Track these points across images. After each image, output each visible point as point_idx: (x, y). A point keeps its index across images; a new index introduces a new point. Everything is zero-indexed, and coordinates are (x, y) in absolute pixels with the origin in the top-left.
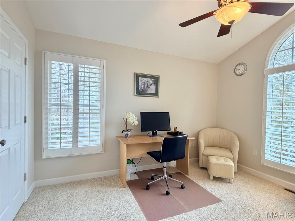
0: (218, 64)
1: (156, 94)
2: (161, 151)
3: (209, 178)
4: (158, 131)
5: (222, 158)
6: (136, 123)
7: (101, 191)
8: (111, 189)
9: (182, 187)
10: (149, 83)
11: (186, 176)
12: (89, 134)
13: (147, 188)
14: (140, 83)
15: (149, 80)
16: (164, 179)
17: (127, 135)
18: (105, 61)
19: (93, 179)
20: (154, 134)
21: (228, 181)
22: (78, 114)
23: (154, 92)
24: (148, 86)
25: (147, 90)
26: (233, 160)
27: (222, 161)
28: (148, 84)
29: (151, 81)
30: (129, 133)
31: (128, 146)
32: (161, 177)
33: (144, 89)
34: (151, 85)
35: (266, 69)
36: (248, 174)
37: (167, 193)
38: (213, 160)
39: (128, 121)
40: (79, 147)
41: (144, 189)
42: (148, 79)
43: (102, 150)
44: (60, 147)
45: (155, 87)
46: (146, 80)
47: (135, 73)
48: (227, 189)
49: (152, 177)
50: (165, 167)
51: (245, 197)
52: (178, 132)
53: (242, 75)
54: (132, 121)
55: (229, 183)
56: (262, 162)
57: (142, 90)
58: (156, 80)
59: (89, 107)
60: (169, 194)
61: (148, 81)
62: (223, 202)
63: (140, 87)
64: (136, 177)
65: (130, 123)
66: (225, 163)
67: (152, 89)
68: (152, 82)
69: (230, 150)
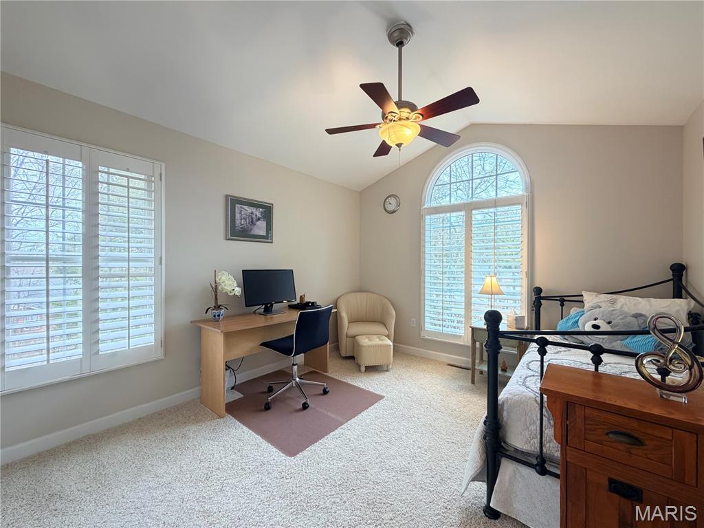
0: (360, 192)
1: (267, 238)
2: (293, 335)
3: (360, 371)
4: (276, 303)
5: (375, 337)
6: (238, 291)
7: (172, 437)
8: (194, 428)
9: (325, 392)
10: (254, 216)
11: (326, 374)
12: (129, 322)
13: (267, 407)
14: (238, 216)
15: (254, 210)
16: (294, 385)
17: (219, 316)
18: (163, 165)
19: (139, 419)
20: (268, 310)
21: (385, 368)
22: (97, 278)
23: (265, 234)
24: (252, 222)
25: (251, 229)
26: (388, 336)
27: (376, 341)
28: (252, 218)
29: (258, 212)
30: (222, 311)
31: (228, 335)
32: (288, 383)
33: (246, 227)
34: (259, 219)
35: (423, 208)
36: (406, 354)
37: (305, 406)
38: (364, 341)
39: (220, 288)
40: (100, 353)
41: (261, 411)
42: (252, 208)
43: (160, 354)
44: (48, 360)
45: (265, 223)
46: (249, 209)
47: (227, 196)
48: (386, 380)
49: (268, 388)
50: (295, 365)
51: (410, 385)
52: (310, 302)
53: (394, 212)
54: (229, 289)
55: (387, 371)
56: (422, 335)
57: (241, 228)
58: (267, 211)
59: (127, 263)
60: (309, 406)
61: (252, 213)
62: (386, 398)
63: (238, 222)
64: (237, 395)
65: (224, 292)
66: (380, 342)
67: (260, 228)
68: (259, 215)
69: (384, 323)
